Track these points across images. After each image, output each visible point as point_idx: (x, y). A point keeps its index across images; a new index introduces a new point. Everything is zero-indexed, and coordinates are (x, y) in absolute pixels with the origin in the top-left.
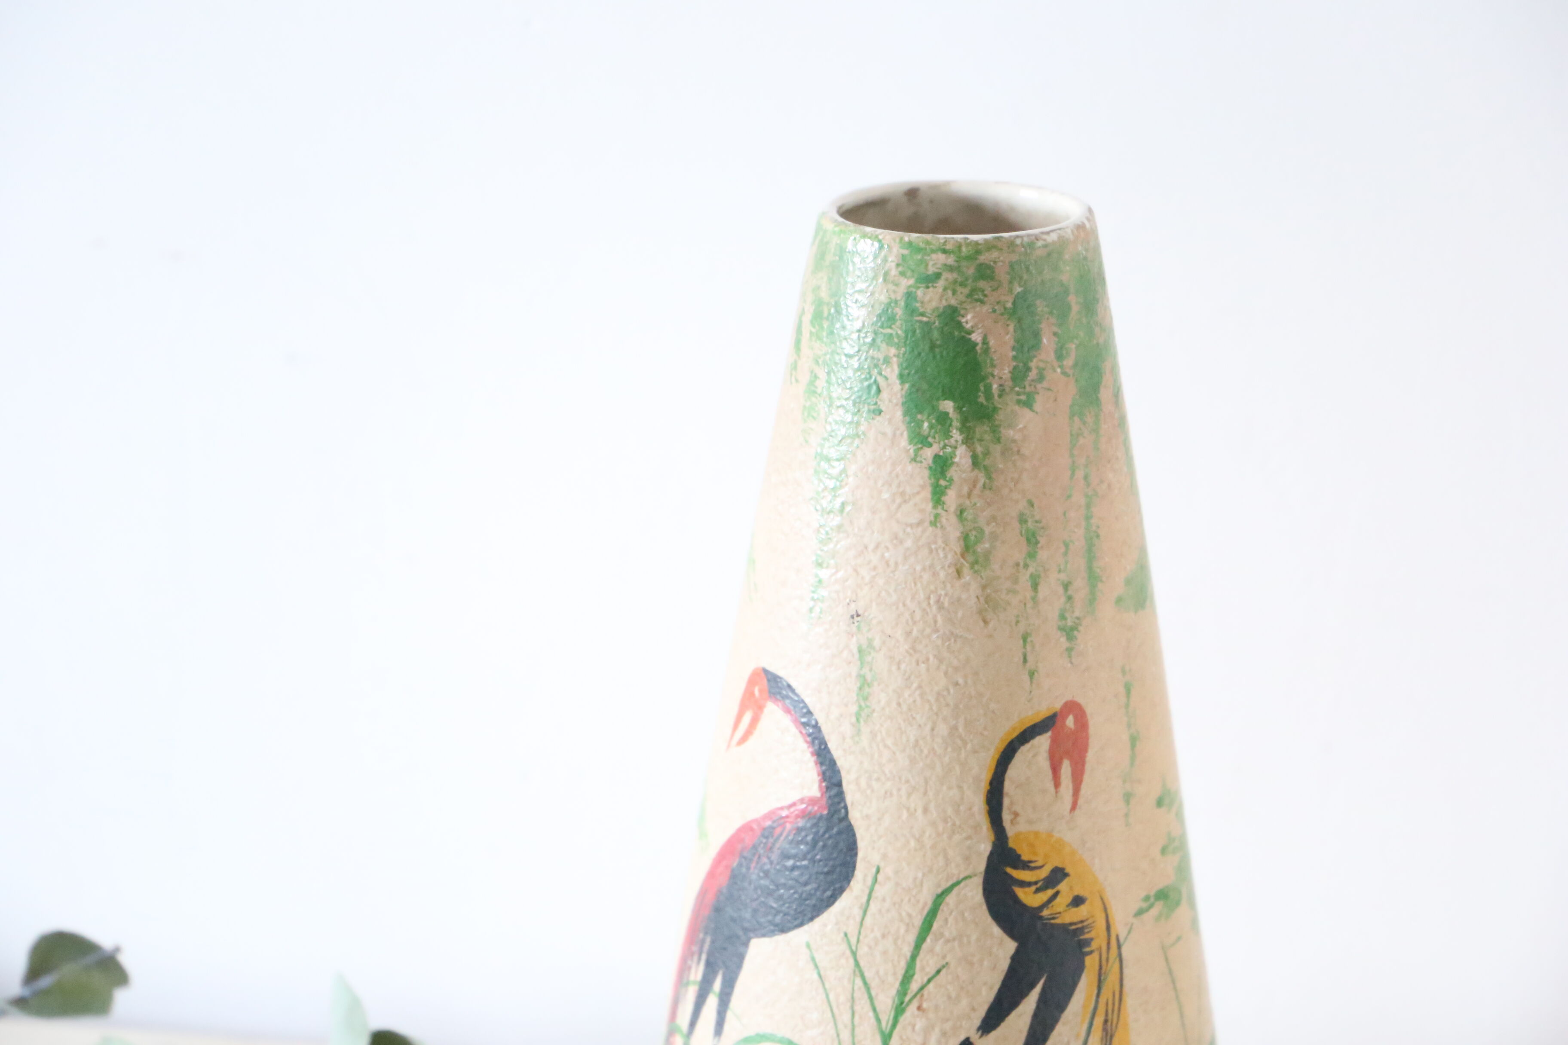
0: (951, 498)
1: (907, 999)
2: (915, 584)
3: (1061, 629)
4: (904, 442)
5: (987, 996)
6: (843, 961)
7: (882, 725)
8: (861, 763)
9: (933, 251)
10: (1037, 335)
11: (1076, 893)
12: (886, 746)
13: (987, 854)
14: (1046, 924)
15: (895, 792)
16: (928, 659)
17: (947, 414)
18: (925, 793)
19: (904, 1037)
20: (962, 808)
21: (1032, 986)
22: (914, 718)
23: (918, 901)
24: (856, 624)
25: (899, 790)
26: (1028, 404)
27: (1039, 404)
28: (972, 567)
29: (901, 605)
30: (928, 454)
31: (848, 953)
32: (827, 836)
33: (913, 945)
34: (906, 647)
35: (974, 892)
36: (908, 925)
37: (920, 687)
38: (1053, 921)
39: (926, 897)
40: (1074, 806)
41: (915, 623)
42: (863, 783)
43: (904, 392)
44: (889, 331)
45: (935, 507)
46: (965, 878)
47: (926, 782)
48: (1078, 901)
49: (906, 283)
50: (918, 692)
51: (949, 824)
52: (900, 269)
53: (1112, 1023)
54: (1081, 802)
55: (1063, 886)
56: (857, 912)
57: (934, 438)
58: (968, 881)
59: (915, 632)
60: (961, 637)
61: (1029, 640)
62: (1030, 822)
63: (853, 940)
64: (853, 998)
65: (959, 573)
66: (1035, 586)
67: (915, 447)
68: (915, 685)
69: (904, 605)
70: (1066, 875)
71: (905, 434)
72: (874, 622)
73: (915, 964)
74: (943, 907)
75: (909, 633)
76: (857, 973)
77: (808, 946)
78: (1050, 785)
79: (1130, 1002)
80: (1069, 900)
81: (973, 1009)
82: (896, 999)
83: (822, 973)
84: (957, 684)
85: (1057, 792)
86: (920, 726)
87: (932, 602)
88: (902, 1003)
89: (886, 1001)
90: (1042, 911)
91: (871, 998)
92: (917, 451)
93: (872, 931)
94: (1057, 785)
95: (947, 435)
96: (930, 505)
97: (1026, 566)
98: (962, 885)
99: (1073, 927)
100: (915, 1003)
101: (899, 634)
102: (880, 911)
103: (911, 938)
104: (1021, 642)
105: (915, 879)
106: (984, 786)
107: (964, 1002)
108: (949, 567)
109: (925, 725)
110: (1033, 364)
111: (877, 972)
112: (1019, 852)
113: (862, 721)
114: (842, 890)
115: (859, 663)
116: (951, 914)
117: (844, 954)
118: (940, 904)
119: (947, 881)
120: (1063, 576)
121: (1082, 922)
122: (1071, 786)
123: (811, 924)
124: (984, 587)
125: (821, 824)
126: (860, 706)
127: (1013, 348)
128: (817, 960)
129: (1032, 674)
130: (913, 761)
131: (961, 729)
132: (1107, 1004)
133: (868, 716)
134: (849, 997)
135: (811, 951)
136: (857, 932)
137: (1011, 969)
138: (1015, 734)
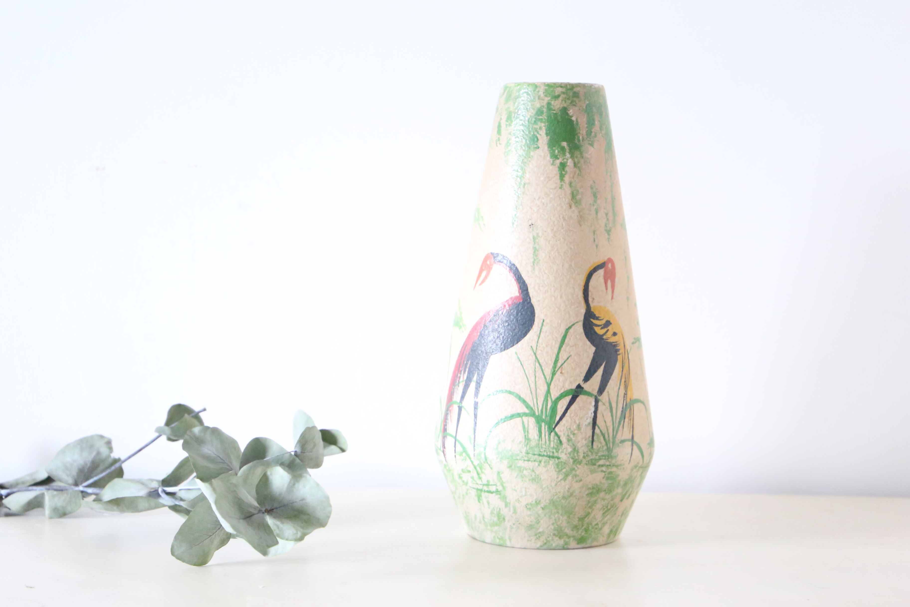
0: (567, 178)
1: (556, 369)
3: (606, 230)
4: (548, 158)
5: (586, 368)
6: (531, 357)
7: (543, 265)
8: (535, 281)
9: (557, 87)
10: (594, 120)
11: (614, 331)
12: (545, 273)
13: (584, 313)
14: (605, 341)
15: (549, 291)
16: (560, 239)
17: (564, 147)
18: (561, 290)
19: (556, 384)
20: (574, 296)
21: (601, 365)
22: (556, 262)
23: (560, 332)
24: (532, 228)
25: (551, 289)
26: (592, 145)
27: (596, 145)
28: (575, 204)
29: (549, 219)
30: (558, 162)
31: (533, 354)
32: (522, 310)
33: (558, 348)
34: (552, 235)
35: (579, 328)
36: (556, 341)
37: (557, 250)
38: (607, 341)
39: (563, 330)
40: (612, 298)
41: (555, 226)
42: (537, 288)
43: (548, 140)
44: (541, 117)
45: (561, 182)
46: (576, 323)
47: (561, 286)
48: (615, 334)
49: (547, 99)
50: (557, 252)
51: (570, 302)
52: (545, 94)
53: (627, 382)
54: (614, 296)
55: (610, 328)
56: (536, 338)
57: (560, 156)
58: (578, 324)
59: (555, 229)
60: (572, 231)
61: (596, 233)
62: (598, 302)
63: (535, 349)
64: (535, 371)
65: (571, 207)
66: (597, 213)
67: (553, 160)
68: (555, 249)
69: (551, 219)
70: (611, 324)
71: (549, 155)
72: (539, 226)
73: (559, 356)
74: (569, 334)
75: (552, 230)
76: (537, 361)
77: (516, 353)
78: (604, 288)
79: (632, 376)
80: (612, 333)
81: (581, 373)
82: (552, 370)
83: (522, 363)
84: (571, 249)
85: (607, 292)
86: (558, 265)
87: (561, 218)
88: (554, 371)
89: (548, 371)
90: (603, 336)
91: (542, 370)
92: (553, 161)
93: (542, 344)
94: (607, 289)
95: (564, 154)
96: (559, 181)
97: (593, 205)
98: (575, 325)
99: (614, 344)
100: (560, 371)
101: (549, 230)
102: (545, 337)
103: (557, 346)
104: (593, 234)
105: (558, 323)
106: (582, 288)
107: (578, 370)
108: (567, 204)
109: (560, 264)
110: (593, 130)
111: (545, 360)
112: (595, 313)
113: (535, 265)
114: (529, 330)
115: (533, 243)
116: (571, 336)
117: (531, 354)
118: (568, 332)
119: (570, 323)
120: (605, 211)
121: (616, 342)
122: (611, 290)
123: (517, 345)
124: (579, 212)
125: (520, 306)
126: (535, 260)
127: (586, 124)
128: (520, 359)
129: (597, 246)
130: (556, 278)
131: (573, 265)
132: (625, 374)
133: (538, 262)
134: (534, 371)
135: (517, 355)
136: (536, 345)
137: (594, 357)
138: (592, 268)
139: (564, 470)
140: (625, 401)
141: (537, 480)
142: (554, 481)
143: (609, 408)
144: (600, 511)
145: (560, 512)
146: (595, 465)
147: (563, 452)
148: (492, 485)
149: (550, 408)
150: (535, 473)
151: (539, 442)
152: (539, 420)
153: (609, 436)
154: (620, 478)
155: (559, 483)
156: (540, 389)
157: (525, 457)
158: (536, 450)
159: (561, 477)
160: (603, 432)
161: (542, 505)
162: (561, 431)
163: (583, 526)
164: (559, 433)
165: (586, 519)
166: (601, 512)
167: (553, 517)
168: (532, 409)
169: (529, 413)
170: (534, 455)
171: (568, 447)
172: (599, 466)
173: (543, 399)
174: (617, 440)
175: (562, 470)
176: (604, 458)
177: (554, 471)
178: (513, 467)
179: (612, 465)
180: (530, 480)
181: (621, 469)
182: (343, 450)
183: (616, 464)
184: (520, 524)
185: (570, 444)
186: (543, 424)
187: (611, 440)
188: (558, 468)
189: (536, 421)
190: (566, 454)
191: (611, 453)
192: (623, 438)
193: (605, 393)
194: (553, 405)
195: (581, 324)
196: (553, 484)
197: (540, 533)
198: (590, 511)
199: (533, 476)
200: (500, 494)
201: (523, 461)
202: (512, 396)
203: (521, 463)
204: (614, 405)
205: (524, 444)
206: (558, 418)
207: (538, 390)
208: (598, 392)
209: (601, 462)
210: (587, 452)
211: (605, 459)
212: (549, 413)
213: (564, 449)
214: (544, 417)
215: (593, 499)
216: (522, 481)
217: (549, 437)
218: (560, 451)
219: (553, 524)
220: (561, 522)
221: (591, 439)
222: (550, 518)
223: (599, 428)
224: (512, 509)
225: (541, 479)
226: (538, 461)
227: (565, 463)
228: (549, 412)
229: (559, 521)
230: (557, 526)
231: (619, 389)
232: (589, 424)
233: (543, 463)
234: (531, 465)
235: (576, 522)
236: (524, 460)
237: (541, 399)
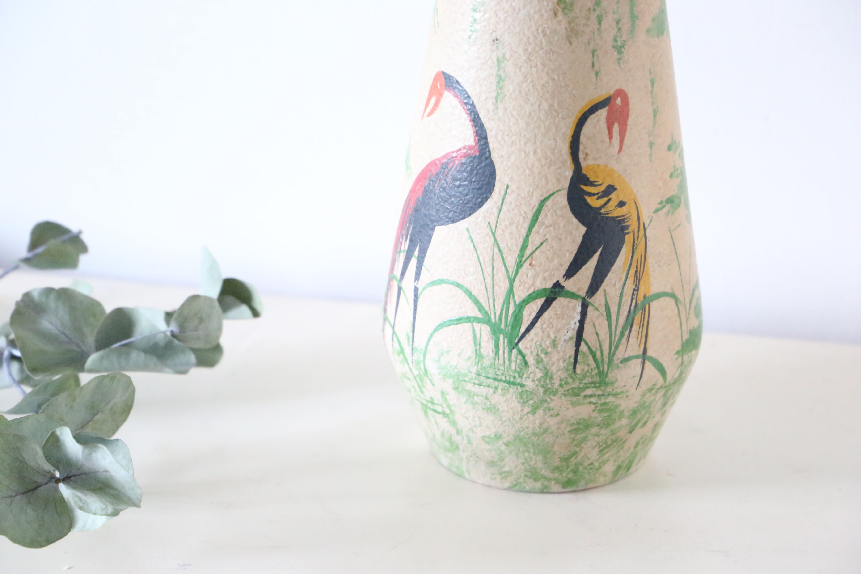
1: (524, 259)
2: (530, 21)
3: (614, 47)
5: (569, 258)
6: (488, 238)
7: (510, 104)
8: (499, 125)
11: (621, 200)
12: (512, 116)
13: (570, 177)
14: (603, 217)
15: (517, 142)
16: (537, 65)
18: (535, 143)
19: (522, 281)
20: (556, 151)
21: (595, 252)
22: (529, 100)
23: (530, 204)
24: (496, 45)
25: (520, 141)
28: (563, 11)
29: (522, 33)
31: (490, 234)
32: (478, 167)
33: (527, 229)
34: (525, 58)
35: (562, 199)
36: (524, 218)
37: (532, 81)
38: (607, 215)
39: (535, 202)
40: (620, 150)
42: (499, 138)
46: (557, 191)
47: (535, 136)
48: (622, 204)
50: (531, 84)
51: (549, 161)
53: (640, 273)
54: (624, 147)
55: (613, 196)
56: (496, 211)
58: (559, 193)
59: (530, 50)
60: (556, 52)
61: (596, 53)
62: (595, 159)
63: (493, 227)
64: (493, 259)
65: (555, 14)
66: (600, 22)
68: (529, 80)
69: (524, 33)
70: (616, 189)
72: (506, 44)
73: (529, 240)
74: (545, 208)
75: (526, 50)
76: (496, 245)
77: (468, 230)
78: (606, 138)
80: (617, 203)
81: (561, 265)
82: (518, 259)
83: (476, 245)
84: (553, 79)
85: (610, 142)
86: (532, 104)
87: (540, 31)
88: (521, 262)
89: (512, 261)
90: (601, 210)
91: (503, 259)
93: (504, 221)
94: (611, 138)
97: (594, 10)
98: (556, 195)
99: (619, 219)
100: (528, 262)
101: (521, 51)
102: (509, 210)
103: (526, 225)
104: (591, 55)
105: (529, 191)
106: (569, 139)
107: (556, 261)
108: (550, 11)
109: (535, 103)
111: (507, 244)
112: (588, 176)
113: (499, 101)
114: (487, 199)
115: (497, 68)
116: (549, 211)
117: (488, 234)
118: (543, 206)
119: (547, 192)
120: (616, 16)
121: (624, 216)
122: (618, 138)
123: (469, 217)
124: (570, 23)
125: (475, 161)
126: (498, 93)
128: (473, 238)
129: (597, 74)
130: (528, 124)
131: (556, 106)
132: (637, 262)
133: (502, 98)
134: (491, 258)
135: (469, 232)
136: (495, 222)
137: (583, 242)
138: (587, 109)
139: (531, 402)
140: (634, 301)
141: (493, 411)
142: (518, 413)
143: (605, 314)
144: (593, 448)
145: (532, 450)
146: (579, 395)
147: (529, 378)
148: (437, 404)
149: (512, 314)
150: (490, 402)
151: (495, 361)
152: (496, 330)
153: (602, 355)
154: (621, 408)
155: (525, 417)
156: (499, 286)
157: (475, 379)
158: (490, 371)
159: (527, 409)
160: (594, 349)
161: (505, 441)
162: (526, 348)
163: (568, 467)
164: (524, 351)
165: (572, 459)
166: (597, 450)
167: (522, 456)
168: (486, 313)
169: (482, 318)
170: (488, 378)
171: (537, 370)
172: (585, 396)
173: (502, 301)
174: (615, 358)
175: (527, 401)
176: (593, 385)
177: (516, 402)
178: (460, 389)
179: (606, 394)
180: (483, 409)
181: (622, 397)
182: (256, 314)
183: (613, 392)
184: (477, 457)
185: (541, 366)
186: (501, 337)
187: (606, 360)
188: (521, 398)
189: (491, 331)
190: (533, 381)
191: (605, 379)
192: (626, 356)
193: (600, 292)
194: (517, 311)
195: (565, 192)
196: (517, 418)
197: (505, 472)
198: (577, 449)
199: (488, 405)
200: (448, 418)
201: (472, 384)
202: (461, 290)
203: (469, 387)
204: (614, 309)
205: (474, 361)
206: (523, 330)
207: (496, 287)
208: (587, 292)
209: (589, 392)
210: (566, 378)
211: (595, 387)
212: (510, 322)
213: (531, 373)
214: (503, 326)
215: (579, 436)
216: (474, 408)
217: (510, 356)
218: (525, 376)
219: (523, 464)
220: (533, 462)
221: (572, 360)
222: (517, 455)
223: (587, 344)
224: (465, 438)
225: (498, 409)
226: (493, 386)
227: (532, 393)
228: (511, 319)
229: (531, 461)
230: (528, 467)
231: (624, 284)
232: (571, 338)
233: (499, 390)
234: (483, 390)
235: (557, 462)
236: (474, 384)
237: (500, 301)
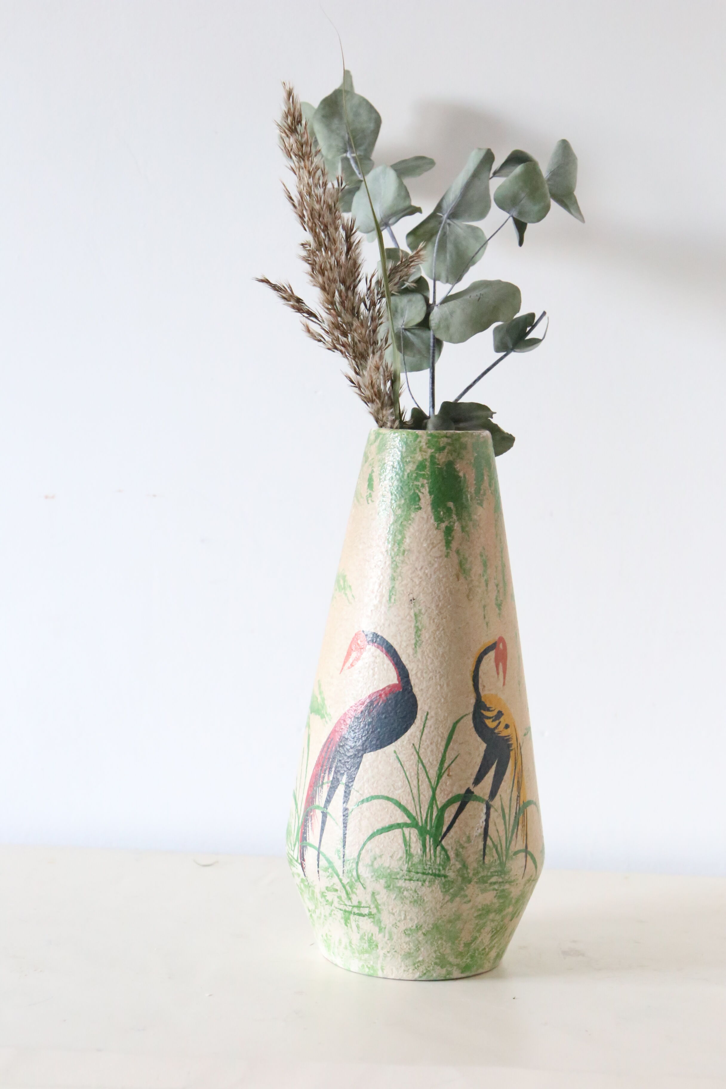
0: (454, 545)
1: (443, 771)
2: (440, 584)
3: (496, 604)
4: (432, 521)
6: (413, 757)
7: (427, 648)
8: (418, 666)
9: (442, 437)
10: (483, 475)
11: (507, 723)
12: (429, 657)
14: (497, 736)
15: (434, 678)
16: (446, 617)
17: (450, 508)
18: (447, 678)
19: (442, 789)
20: (463, 683)
22: (441, 644)
23: (446, 726)
24: (413, 603)
26: (481, 504)
27: (485, 504)
28: (463, 575)
29: (434, 593)
30: (443, 525)
31: (415, 753)
32: (402, 701)
33: (444, 746)
34: (437, 612)
36: (442, 738)
37: (443, 629)
38: (499, 735)
39: (450, 724)
40: (504, 684)
41: (440, 601)
42: (419, 675)
43: (431, 499)
44: (423, 472)
45: (447, 549)
46: (466, 714)
47: (448, 672)
48: (507, 727)
49: (430, 451)
50: (442, 632)
51: (458, 691)
52: (428, 445)
53: (520, 782)
54: (506, 682)
55: (502, 719)
56: (418, 734)
57: (446, 518)
59: (440, 605)
60: (460, 606)
61: (486, 608)
62: (489, 690)
63: (417, 747)
64: (418, 773)
65: (458, 578)
66: (487, 585)
68: (441, 629)
70: (503, 714)
71: (433, 518)
72: (422, 602)
73: (446, 755)
74: (457, 728)
75: (437, 606)
76: (420, 762)
77: (395, 752)
78: (495, 673)
80: (504, 725)
82: (438, 772)
83: (402, 763)
85: (498, 677)
86: (444, 647)
87: (447, 591)
88: (441, 773)
89: (433, 773)
90: (495, 730)
91: (426, 772)
92: (438, 524)
93: (426, 741)
94: (498, 673)
95: (450, 516)
96: (445, 548)
97: (483, 576)
98: (465, 718)
99: (506, 738)
100: (446, 773)
101: (433, 606)
102: (429, 732)
103: (444, 743)
104: (483, 609)
105: (444, 716)
107: (467, 771)
108: (454, 575)
109: (446, 647)
110: (482, 487)
111: (429, 760)
112: (486, 703)
113: (417, 647)
114: (411, 725)
115: (415, 621)
116: (460, 731)
117: (413, 753)
119: (458, 716)
120: (496, 581)
121: (509, 736)
122: (503, 675)
123: (396, 742)
124: (468, 584)
125: (399, 696)
126: (416, 640)
127: (475, 480)
128: (400, 758)
129: (487, 624)
130: (441, 663)
132: (518, 773)
133: (420, 644)
134: (416, 773)
135: (396, 754)
136: (419, 743)
137: (485, 755)
138: (482, 650)
139: (451, 891)
140: (518, 805)
141: (419, 902)
142: (440, 902)
143: (501, 815)
144: (488, 934)
145: (444, 938)
146: (485, 882)
147: (451, 869)
148: (364, 907)
149: (436, 817)
150: (418, 894)
151: (423, 858)
152: (422, 832)
153: (501, 849)
154: (512, 895)
155: (445, 905)
156: (424, 795)
157: (406, 875)
158: (419, 867)
159: (448, 898)
160: (496, 844)
161: (424, 931)
162: (448, 844)
163: (468, 952)
164: (446, 847)
165: (473, 944)
166: (490, 935)
167: (436, 944)
168: (414, 818)
169: (410, 823)
170: (417, 873)
171: (457, 863)
172: (491, 884)
173: (427, 807)
174: (510, 852)
175: (449, 890)
176: (496, 874)
177: (440, 892)
178: (391, 887)
179: (505, 882)
180: (411, 902)
181: (514, 885)
183: (509, 880)
184: (396, 951)
185: (459, 859)
186: (428, 837)
187: (504, 852)
188: (444, 888)
189: (419, 833)
190: (454, 872)
191: (504, 868)
192: (516, 849)
193: (497, 798)
194: (439, 814)
196: (438, 907)
197: (419, 962)
198: (478, 935)
199: (415, 898)
200: (374, 918)
201: (404, 880)
202: (391, 803)
203: (401, 883)
204: (507, 811)
205: (405, 860)
207: (422, 796)
208: (489, 797)
209: (494, 879)
210: (478, 868)
211: (497, 875)
212: (434, 823)
213: (452, 865)
214: (428, 828)
215: (481, 922)
216: (402, 903)
217: (435, 852)
218: (448, 868)
219: (435, 952)
220: (444, 949)
222: (432, 944)
223: (491, 839)
224: (387, 935)
225: (424, 900)
226: (422, 880)
227: (453, 882)
228: (435, 821)
229: (442, 948)
230: (439, 954)
231: (512, 791)
233: (427, 883)
234: (413, 885)
235: (461, 948)
237: (425, 806)
